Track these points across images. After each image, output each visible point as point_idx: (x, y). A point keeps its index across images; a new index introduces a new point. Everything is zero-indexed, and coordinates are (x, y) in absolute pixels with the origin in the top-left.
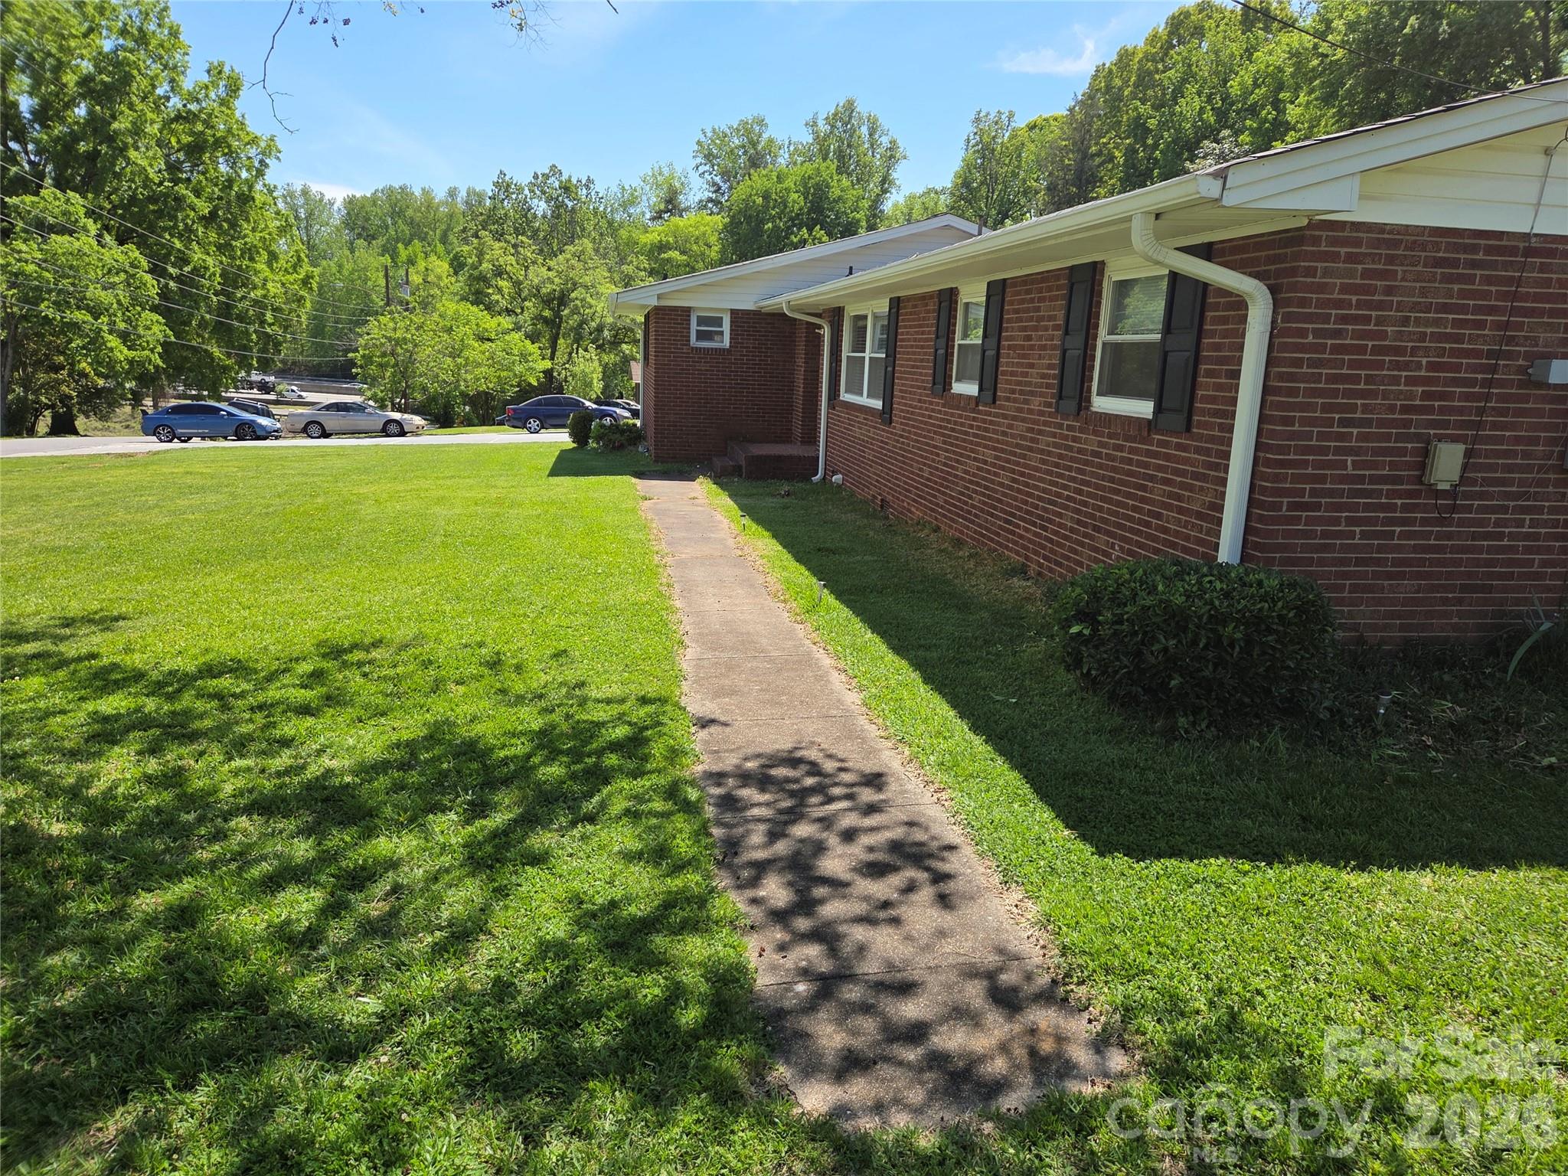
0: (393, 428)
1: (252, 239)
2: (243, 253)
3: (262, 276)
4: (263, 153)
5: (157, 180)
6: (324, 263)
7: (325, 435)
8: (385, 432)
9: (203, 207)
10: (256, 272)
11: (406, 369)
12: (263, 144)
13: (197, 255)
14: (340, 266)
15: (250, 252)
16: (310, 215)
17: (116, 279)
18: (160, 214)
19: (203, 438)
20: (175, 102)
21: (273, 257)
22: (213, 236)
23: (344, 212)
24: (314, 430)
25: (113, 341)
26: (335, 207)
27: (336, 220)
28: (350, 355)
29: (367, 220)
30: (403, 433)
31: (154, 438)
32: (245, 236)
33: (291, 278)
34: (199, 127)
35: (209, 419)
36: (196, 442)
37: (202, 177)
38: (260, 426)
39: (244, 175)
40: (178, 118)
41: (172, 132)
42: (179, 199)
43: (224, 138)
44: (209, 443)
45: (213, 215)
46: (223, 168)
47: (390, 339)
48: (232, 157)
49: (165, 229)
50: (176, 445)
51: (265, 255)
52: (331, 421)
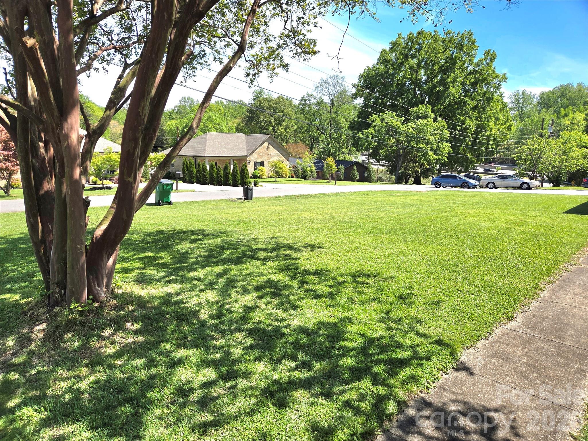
0: (525, 186)
1: (490, 113)
2: (485, 118)
3: (490, 127)
4: (500, 81)
5: (457, 97)
6: (526, 119)
7: (495, 187)
8: (521, 187)
9: (473, 104)
10: (489, 126)
11: (536, 161)
12: (500, 77)
13: (468, 121)
14: (532, 120)
15: (488, 119)
16: (524, 101)
17: (437, 132)
18: (457, 109)
19: (452, 187)
20: (470, 68)
21: (497, 119)
22: (475, 114)
23: (539, 98)
24: (491, 185)
25: (431, 153)
26: (536, 97)
27: (535, 102)
28: (512, 156)
29: (548, 100)
30: (529, 188)
31: (434, 186)
32: (487, 113)
33: (503, 127)
34: (478, 75)
35: (453, 180)
36: (449, 188)
37: (476, 94)
38: (471, 183)
39: (492, 90)
40: (471, 73)
41: (468, 79)
42: (465, 103)
43: (486, 78)
44: (454, 189)
45: (476, 106)
46: (485, 89)
47: (530, 149)
48: (488, 84)
49: (459, 113)
50: (441, 189)
51: (493, 119)
52: (498, 182)
